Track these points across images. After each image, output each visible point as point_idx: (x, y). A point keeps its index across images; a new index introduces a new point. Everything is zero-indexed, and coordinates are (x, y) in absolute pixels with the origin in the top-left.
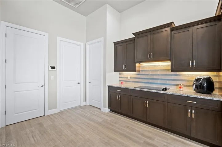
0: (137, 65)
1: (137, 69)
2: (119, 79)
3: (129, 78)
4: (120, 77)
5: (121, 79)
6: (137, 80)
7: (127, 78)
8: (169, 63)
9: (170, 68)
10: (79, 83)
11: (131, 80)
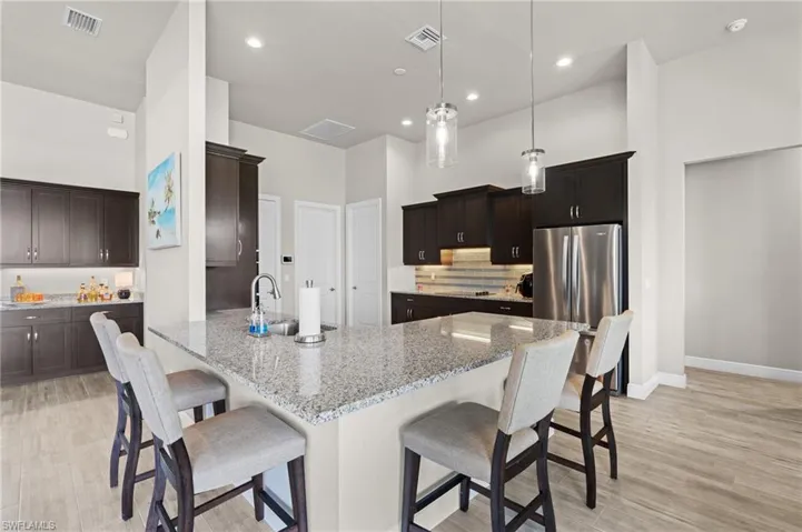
0: (443, 252)
1: (443, 259)
2: (414, 280)
3: (433, 277)
4: (417, 276)
5: (420, 280)
6: (446, 281)
7: (430, 277)
8: (488, 250)
9: (489, 259)
10: (332, 290)
11: (439, 281)
